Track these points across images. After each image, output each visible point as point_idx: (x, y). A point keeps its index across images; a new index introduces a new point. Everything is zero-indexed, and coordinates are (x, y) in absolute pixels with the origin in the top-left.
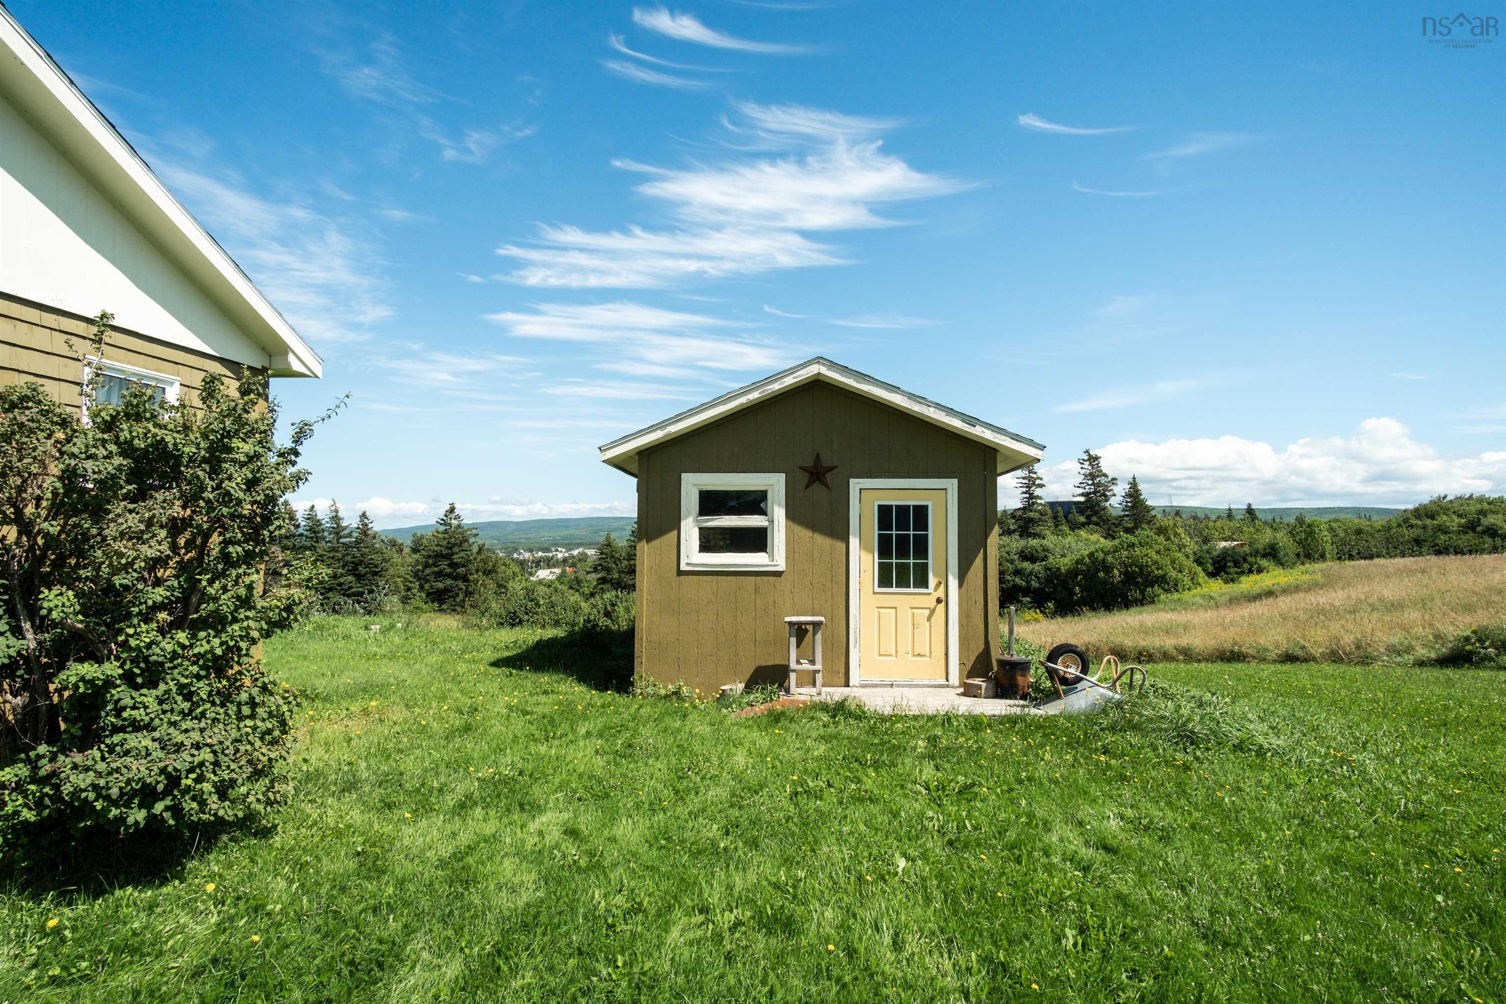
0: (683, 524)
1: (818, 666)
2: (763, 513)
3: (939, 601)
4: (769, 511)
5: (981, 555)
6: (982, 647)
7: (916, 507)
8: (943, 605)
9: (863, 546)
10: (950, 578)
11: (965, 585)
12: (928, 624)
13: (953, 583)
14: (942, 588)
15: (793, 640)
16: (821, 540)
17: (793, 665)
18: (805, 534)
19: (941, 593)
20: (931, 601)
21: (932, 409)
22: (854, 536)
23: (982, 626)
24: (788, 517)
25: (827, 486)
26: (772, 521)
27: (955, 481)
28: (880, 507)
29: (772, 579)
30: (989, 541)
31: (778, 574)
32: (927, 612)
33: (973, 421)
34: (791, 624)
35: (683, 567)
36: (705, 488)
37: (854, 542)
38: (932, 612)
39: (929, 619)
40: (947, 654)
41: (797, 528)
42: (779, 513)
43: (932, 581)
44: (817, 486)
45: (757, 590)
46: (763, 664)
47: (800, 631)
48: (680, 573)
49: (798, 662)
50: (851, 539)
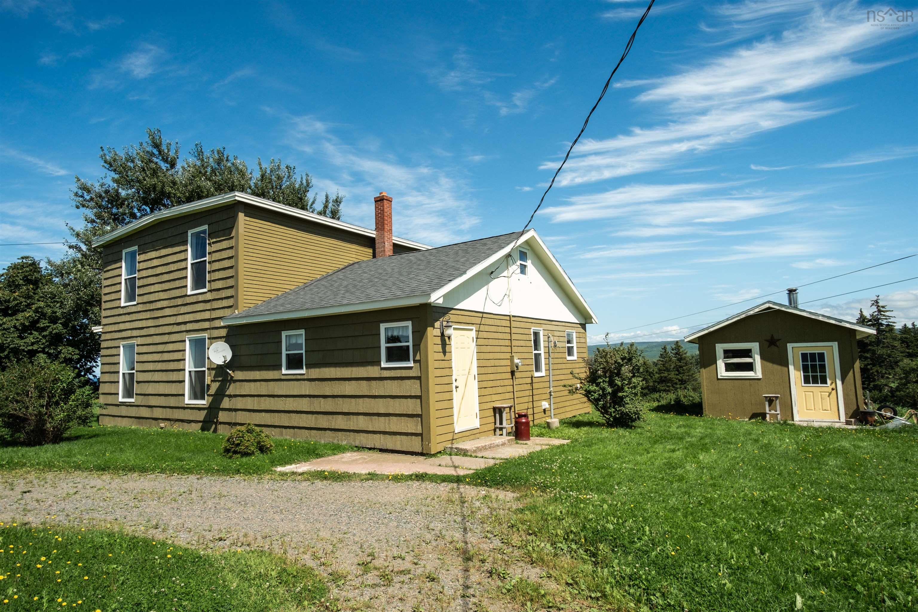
0: (718, 362)
1: (778, 412)
2: (751, 357)
3: (833, 389)
4: (753, 357)
5: (852, 371)
6: (855, 407)
7: (819, 354)
8: (835, 391)
9: (796, 369)
10: (837, 380)
11: (845, 384)
12: (828, 398)
13: (839, 383)
14: (834, 384)
15: (767, 403)
16: (776, 367)
17: (767, 411)
18: (769, 365)
19: (833, 386)
20: (830, 390)
21: (820, 317)
22: (791, 365)
23: (855, 399)
24: (761, 358)
25: (777, 346)
26: (754, 360)
27: (836, 343)
28: (802, 354)
29: (757, 381)
30: (855, 366)
31: (759, 379)
32: (828, 394)
33: (841, 321)
34: (766, 397)
35: (719, 377)
36: (725, 349)
37: (791, 368)
38: (830, 394)
39: (829, 396)
40: (838, 410)
41: (765, 363)
42: (757, 358)
43: (829, 382)
44: (773, 346)
45: (750, 385)
46: (756, 412)
47: (771, 401)
48: (718, 379)
49: (770, 411)
50: (790, 366)
